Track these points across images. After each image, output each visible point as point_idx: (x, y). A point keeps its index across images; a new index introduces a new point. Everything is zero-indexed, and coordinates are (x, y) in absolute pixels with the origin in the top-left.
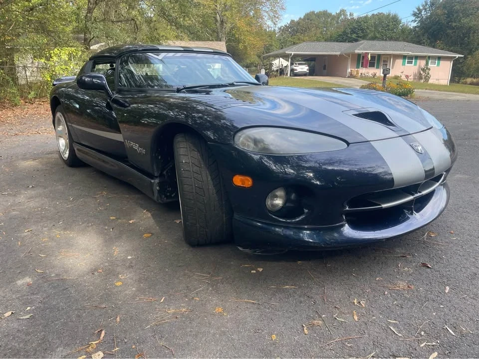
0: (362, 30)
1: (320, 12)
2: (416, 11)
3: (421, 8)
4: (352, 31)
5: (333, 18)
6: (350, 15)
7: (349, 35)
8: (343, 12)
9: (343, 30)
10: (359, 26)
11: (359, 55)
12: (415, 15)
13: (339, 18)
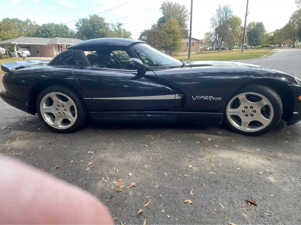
0: (49, 32)
1: (13, 19)
2: (76, 24)
3: (79, 22)
4: (42, 32)
5: (23, 23)
6: (34, 22)
7: (41, 34)
8: (28, 20)
9: (36, 31)
10: (46, 29)
11: (58, 45)
12: (76, 25)
13: (27, 24)
